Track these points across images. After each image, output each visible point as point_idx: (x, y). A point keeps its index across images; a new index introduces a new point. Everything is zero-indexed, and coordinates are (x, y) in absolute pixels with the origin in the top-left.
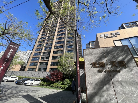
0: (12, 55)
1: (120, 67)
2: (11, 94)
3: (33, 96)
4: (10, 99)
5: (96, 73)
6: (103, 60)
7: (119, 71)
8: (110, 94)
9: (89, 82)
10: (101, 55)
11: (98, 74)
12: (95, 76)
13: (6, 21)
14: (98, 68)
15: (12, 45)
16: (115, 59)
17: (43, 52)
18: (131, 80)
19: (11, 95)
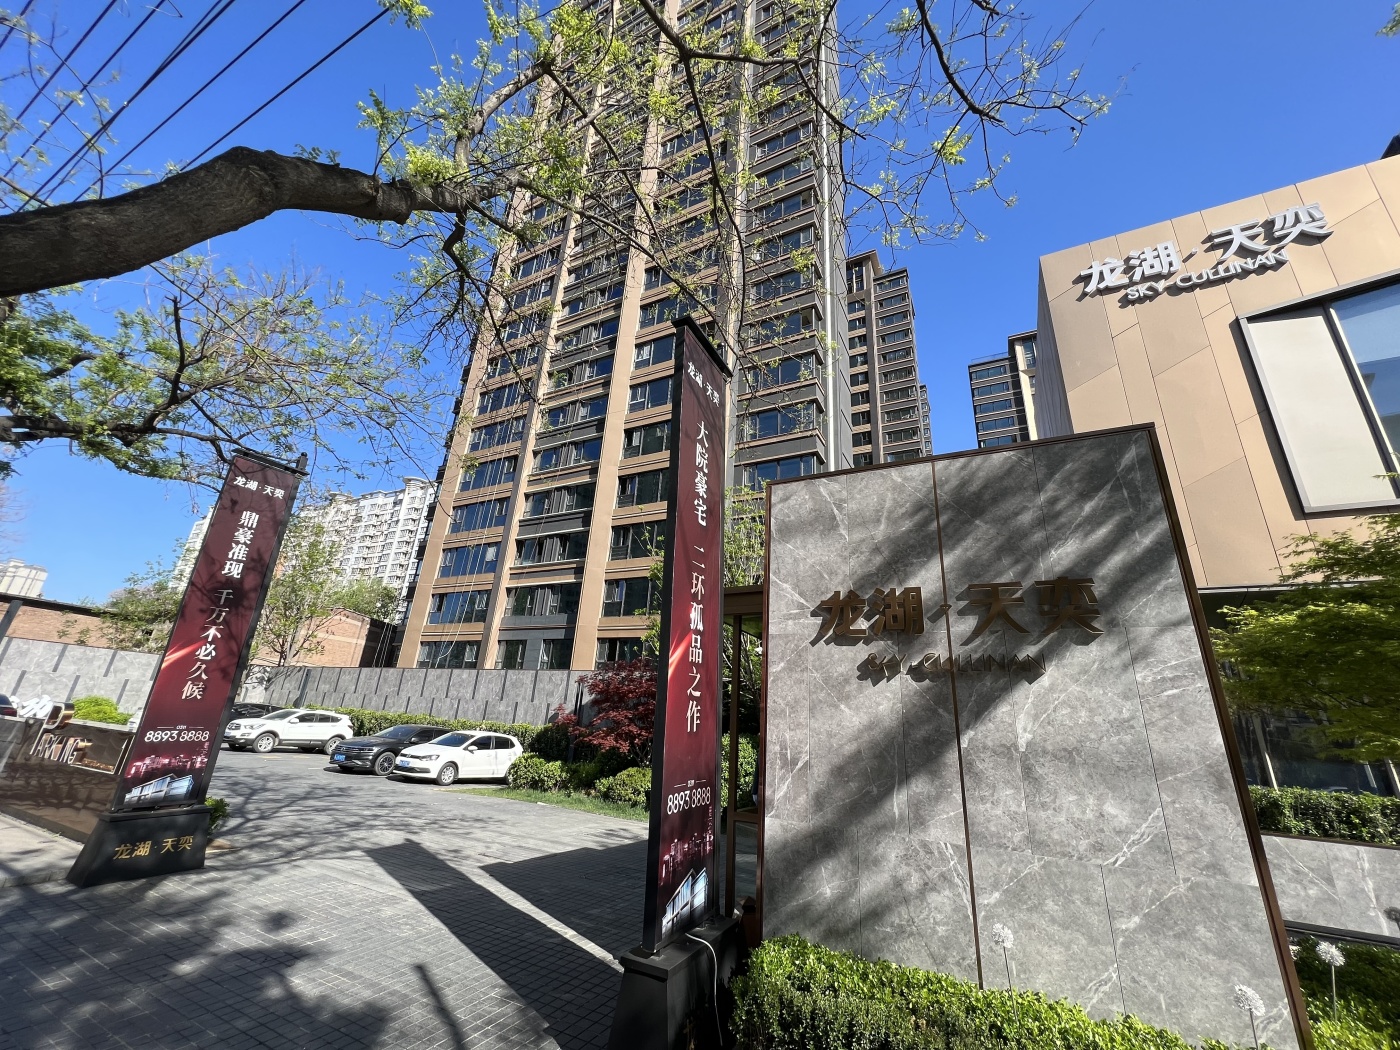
0: (255, 556)
1: (1045, 634)
2: (297, 834)
3: (444, 856)
4: (286, 866)
5: (847, 681)
6: (913, 574)
7: (1031, 670)
8: (925, 845)
9: (783, 756)
10: (907, 525)
11: (860, 689)
12: (837, 707)
13: (175, 302)
14: (867, 642)
15: (244, 474)
16: (1017, 562)
17: (527, 496)
18: (1114, 739)
19: (299, 841)
